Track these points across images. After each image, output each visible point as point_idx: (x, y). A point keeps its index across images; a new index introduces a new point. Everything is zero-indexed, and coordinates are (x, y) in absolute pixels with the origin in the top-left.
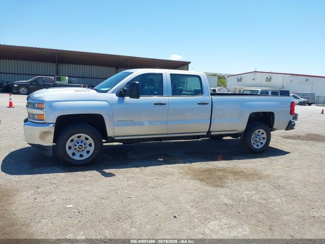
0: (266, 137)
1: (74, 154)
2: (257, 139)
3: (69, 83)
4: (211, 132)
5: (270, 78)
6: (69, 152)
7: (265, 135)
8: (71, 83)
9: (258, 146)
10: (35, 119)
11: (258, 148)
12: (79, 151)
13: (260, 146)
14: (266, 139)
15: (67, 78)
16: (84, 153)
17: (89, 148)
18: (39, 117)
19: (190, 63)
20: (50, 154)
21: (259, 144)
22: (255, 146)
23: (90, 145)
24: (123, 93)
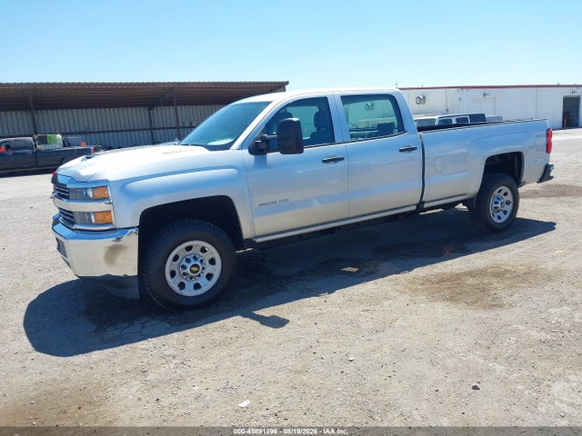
0: (511, 199)
1: (182, 286)
2: (499, 205)
3: (64, 146)
4: (424, 202)
5: (424, 98)
6: (173, 283)
7: (510, 197)
8: (69, 145)
9: (499, 218)
10: (90, 223)
11: (499, 221)
12: (191, 278)
13: (504, 218)
14: (511, 205)
15: (59, 136)
16: (202, 281)
17: (209, 269)
18: (100, 217)
19: (287, 83)
20: (134, 292)
21: (501, 214)
22: (496, 219)
23: (212, 262)
24: (264, 146)
